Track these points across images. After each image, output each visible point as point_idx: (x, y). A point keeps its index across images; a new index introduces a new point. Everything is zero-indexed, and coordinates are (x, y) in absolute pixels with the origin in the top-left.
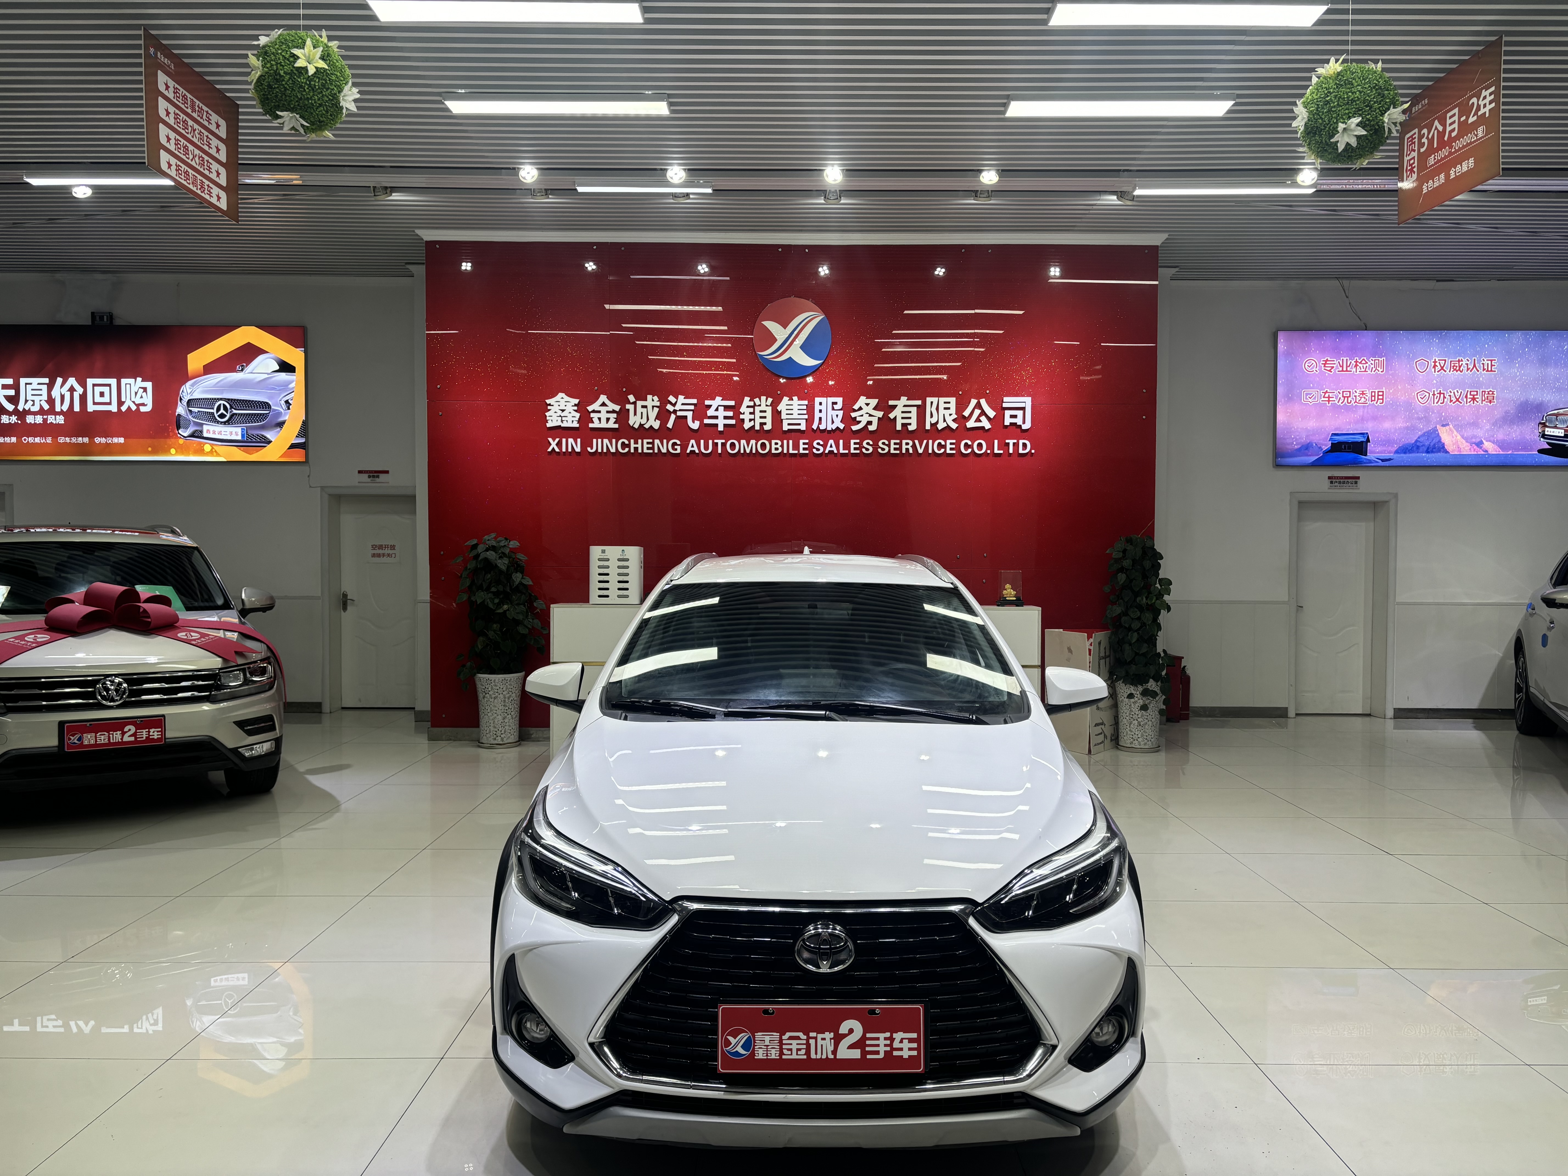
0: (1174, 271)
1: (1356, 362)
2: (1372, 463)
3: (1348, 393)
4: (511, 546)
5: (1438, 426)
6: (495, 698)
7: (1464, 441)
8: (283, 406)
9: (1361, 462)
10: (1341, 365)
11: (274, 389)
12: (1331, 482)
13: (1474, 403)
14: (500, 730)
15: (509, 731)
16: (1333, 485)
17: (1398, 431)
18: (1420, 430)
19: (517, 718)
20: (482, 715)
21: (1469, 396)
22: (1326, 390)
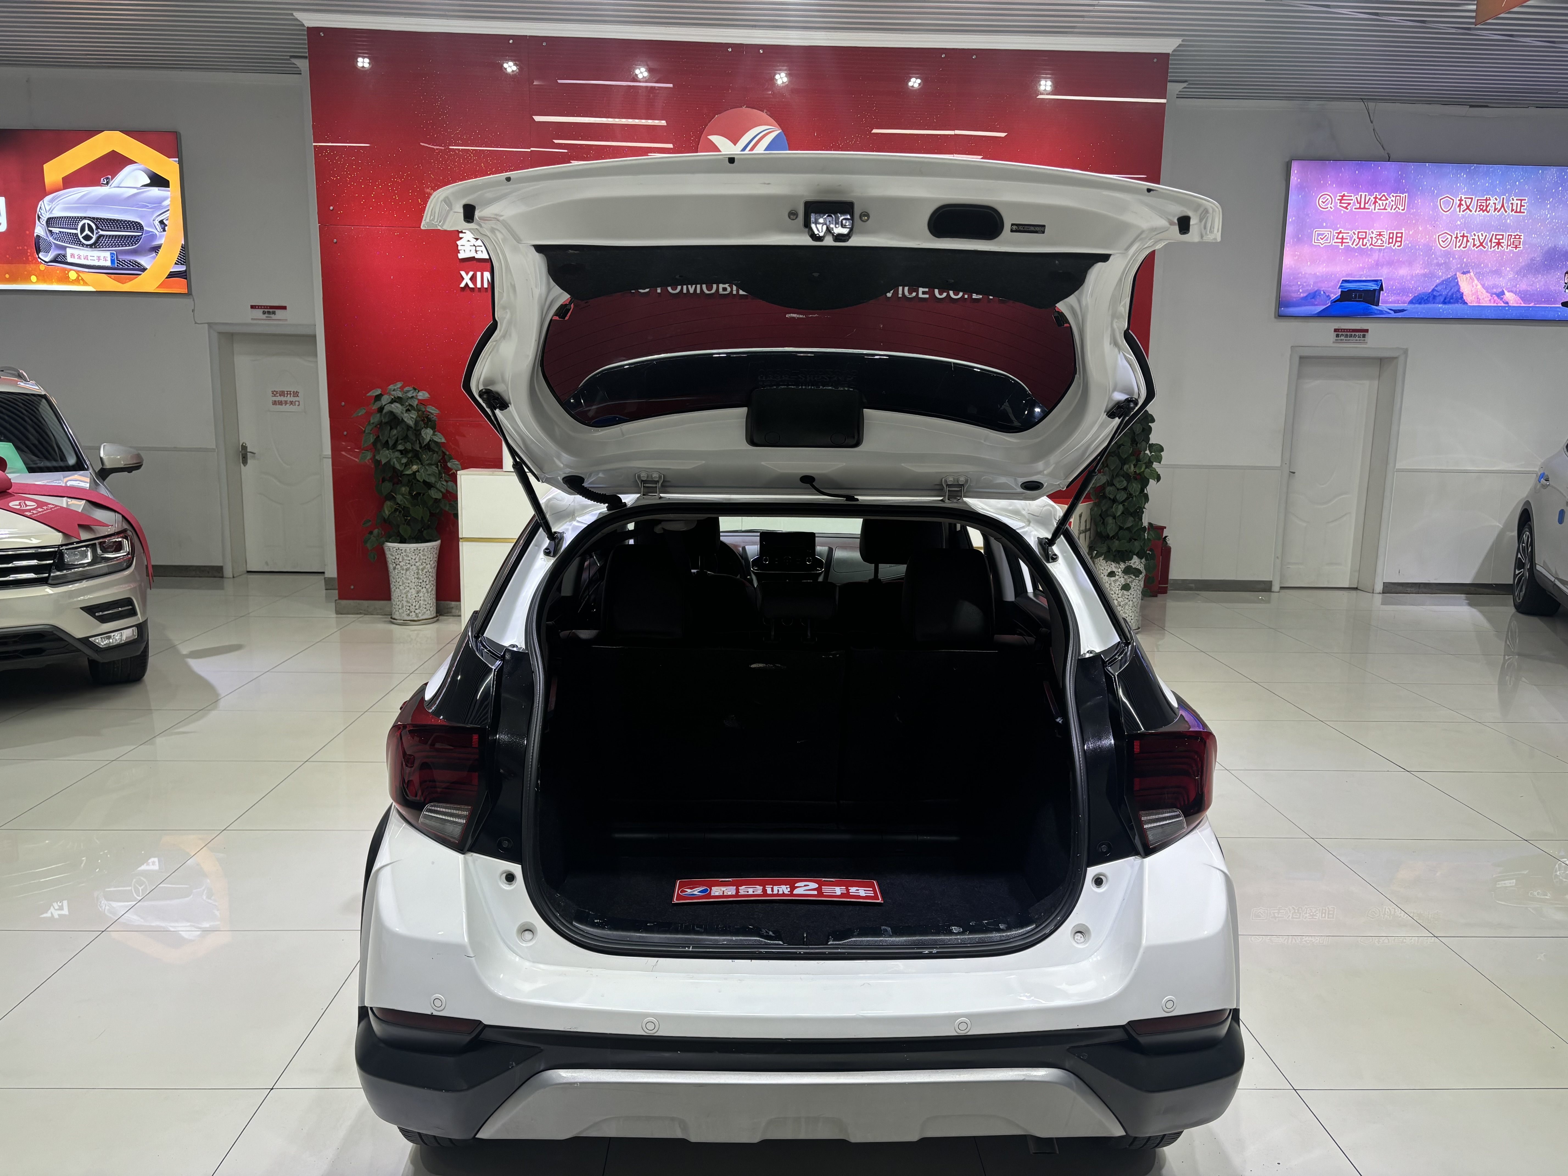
0: (1180, 87)
1: (1376, 198)
2: (1383, 314)
3: (1364, 234)
4: (420, 398)
5: (1458, 273)
6: (407, 570)
7: (1484, 291)
8: (157, 227)
9: (1371, 313)
10: (1359, 202)
11: (146, 206)
12: (1337, 336)
13: (1498, 248)
14: (414, 604)
15: (425, 606)
16: (1339, 338)
17: (1415, 279)
18: (1439, 278)
19: (434, 592)
20: (393, 589)
21: (1494, 240)
22: (1340, 230)
